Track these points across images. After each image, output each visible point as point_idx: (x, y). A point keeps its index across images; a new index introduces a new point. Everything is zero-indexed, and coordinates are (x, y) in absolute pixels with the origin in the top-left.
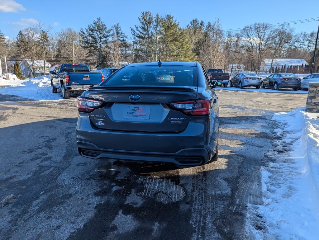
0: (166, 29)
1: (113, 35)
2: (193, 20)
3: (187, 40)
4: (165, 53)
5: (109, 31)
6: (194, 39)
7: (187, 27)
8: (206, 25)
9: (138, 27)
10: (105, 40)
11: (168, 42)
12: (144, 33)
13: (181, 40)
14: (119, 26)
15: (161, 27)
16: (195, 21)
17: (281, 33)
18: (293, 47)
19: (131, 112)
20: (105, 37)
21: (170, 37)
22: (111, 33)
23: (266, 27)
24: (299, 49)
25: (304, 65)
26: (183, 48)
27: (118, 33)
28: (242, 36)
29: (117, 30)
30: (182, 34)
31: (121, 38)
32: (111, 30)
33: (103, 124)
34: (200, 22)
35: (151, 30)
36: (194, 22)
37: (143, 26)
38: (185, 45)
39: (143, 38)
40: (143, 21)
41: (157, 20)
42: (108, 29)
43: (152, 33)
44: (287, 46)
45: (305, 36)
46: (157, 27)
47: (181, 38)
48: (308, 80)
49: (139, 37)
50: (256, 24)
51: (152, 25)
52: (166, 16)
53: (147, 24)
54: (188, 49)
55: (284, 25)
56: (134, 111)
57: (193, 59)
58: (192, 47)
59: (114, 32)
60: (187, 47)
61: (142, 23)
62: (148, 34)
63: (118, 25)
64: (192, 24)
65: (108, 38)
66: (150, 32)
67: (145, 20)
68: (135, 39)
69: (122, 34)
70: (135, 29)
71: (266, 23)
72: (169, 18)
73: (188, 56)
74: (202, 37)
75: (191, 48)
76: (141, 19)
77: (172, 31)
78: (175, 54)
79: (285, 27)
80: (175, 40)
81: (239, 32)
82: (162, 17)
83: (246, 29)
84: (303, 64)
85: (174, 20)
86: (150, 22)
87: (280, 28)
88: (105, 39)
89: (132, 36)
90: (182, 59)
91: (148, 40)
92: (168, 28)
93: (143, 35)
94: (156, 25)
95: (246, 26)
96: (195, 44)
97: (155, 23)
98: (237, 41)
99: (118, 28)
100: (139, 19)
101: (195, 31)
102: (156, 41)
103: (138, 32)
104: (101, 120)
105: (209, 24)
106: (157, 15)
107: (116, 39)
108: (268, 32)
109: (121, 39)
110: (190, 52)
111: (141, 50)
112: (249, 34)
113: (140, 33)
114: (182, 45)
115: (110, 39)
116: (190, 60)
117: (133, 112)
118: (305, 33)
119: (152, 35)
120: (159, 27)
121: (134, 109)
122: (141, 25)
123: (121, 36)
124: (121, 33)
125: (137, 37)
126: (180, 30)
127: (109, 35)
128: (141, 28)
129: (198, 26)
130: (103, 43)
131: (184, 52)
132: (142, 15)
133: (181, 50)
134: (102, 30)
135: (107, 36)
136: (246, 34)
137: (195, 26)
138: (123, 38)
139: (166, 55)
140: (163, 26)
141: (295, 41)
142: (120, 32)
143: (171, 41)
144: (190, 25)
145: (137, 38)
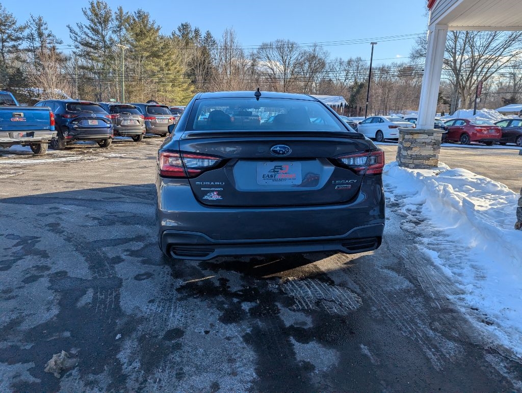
0: (137, 35)
1: (31, 38)
2: (182, 25)
3: (173, 57)
4: (137, 76)
5: (22, 29)
6: (186, 56)
7: (173, 35)
8: (203, 34)
9: (84, 27)
10: (14, 46)
11: (142, 57)
12: (96, 38)
13: (166, 57)
14: (44, 20)
15: (127, 30)
16: (185, 27)
17: (312, 58)
18: (327, 79)
19: (270, 174)
20: (13, 40)
21: (145, 50)
22: (26, 33)
23: (292, 47)
24: (335, 82)
25: (344, 104)
26: (169, 70)
27: (40, 35)
28: (260, 58)
29: (39, 29)
30: (166, 46)
31: (49, 43)
32: (25, 28)
33: (219, 198)
34: (193, 29)
35: (109, 34)
36: (184, 29)
37: (92, 25)
38: (172, 66)
39: (95, 48)
40: (93, 17)
41: (120, 17)
42: (18, 25)
43: (111, 39)
44: (319, 77)
45: (341, 64)
46: (121, 29)
47: (164, 54)
48: (365, 125)
49: (87, 44)
50: (278, 41)
51: (110, 25)
52: (135, 13)
53: (100, 23)
54: (178, 72)
55: (315, 46)
56: (274, 171)
57: (187, 89)
58: (184, 69)
59: (33, 32)
60: (176, 68)
61: (92, 20)
62: (105, 42)
63: (40, 20)
64: (180, 31)
65: (20, 42)
66: (107, 38)
67: (96, 15)
68: (78, 48)
69: (51, 38)
70: (77, 30)
71: (291, 41)
72: (142, 16)
73: (179, 84)
74: (199, 54)
75: (183, 71)
76: (89, 13)
77: (148, 39)
78: (156, 80)
79: (317, 49)
80: (155, 55)
81: (255, 52)
82: (129, 14)
83: (264, 47)
84: (342, 104)
85: (151, 20)
86: (105, 21)
87: (311, 50)
88: (12, 43)
89: (72, 43)
90: (169, 88)
91: (105, 52)
92: (140, 35)
93: (94, 43)
94: (119, 27)
95: (265, 42)
96: (189, 65)
97: (116, 23)
98: (253, 65)
99: (42, 25)
100: (85, 13)
101: (187, 44)
102: (119, 56)
103: (84, 36)
104: (216, 191)
105: (208, 34)
106: (120, 9)
107: (37, 44)
108: (295, 55)
109: (48, 46)
110: (181, 77)
111: (91, 69)
112: (270, 56)
113: (87, 38)
114: (167, 65)
115: (24, 45)
116: (182, 90)
117: (273, 173)
118: (341, 59)
119: (111, 44)
120: (124, 30)
121: (275, 168)
122: (88, 23)
123: (48, 41)
124: (49, 35)
125: (82, 44)
126: (162, 39)
127: (21, 36)
128: (89, 29)
129: (190, 36)
130: (9, 52)
131: (172, 76)
132: (90, 6)
133: (167, 74)
134: (5, 25)
135: (18, 39)
136: (265, 55)
137: (186, 34)
138: (52, 45)
139: (140, 80)
140: (132, 29)
141: (329, 70)
142: (46, 33)
143: (147, 57)
144: (178, 33)
145: (81, 47)
